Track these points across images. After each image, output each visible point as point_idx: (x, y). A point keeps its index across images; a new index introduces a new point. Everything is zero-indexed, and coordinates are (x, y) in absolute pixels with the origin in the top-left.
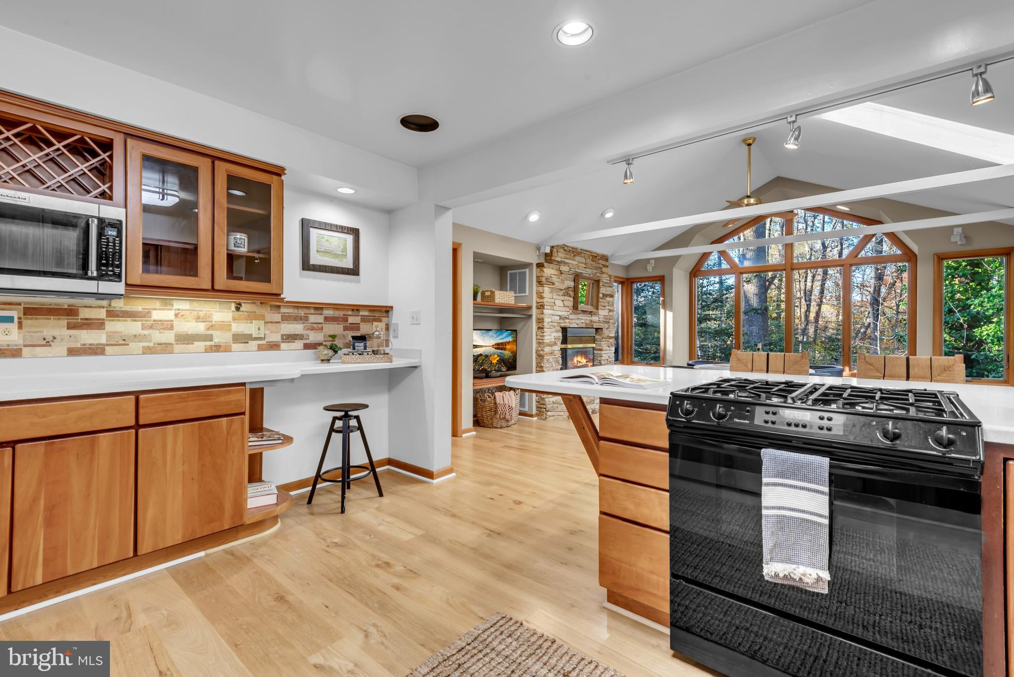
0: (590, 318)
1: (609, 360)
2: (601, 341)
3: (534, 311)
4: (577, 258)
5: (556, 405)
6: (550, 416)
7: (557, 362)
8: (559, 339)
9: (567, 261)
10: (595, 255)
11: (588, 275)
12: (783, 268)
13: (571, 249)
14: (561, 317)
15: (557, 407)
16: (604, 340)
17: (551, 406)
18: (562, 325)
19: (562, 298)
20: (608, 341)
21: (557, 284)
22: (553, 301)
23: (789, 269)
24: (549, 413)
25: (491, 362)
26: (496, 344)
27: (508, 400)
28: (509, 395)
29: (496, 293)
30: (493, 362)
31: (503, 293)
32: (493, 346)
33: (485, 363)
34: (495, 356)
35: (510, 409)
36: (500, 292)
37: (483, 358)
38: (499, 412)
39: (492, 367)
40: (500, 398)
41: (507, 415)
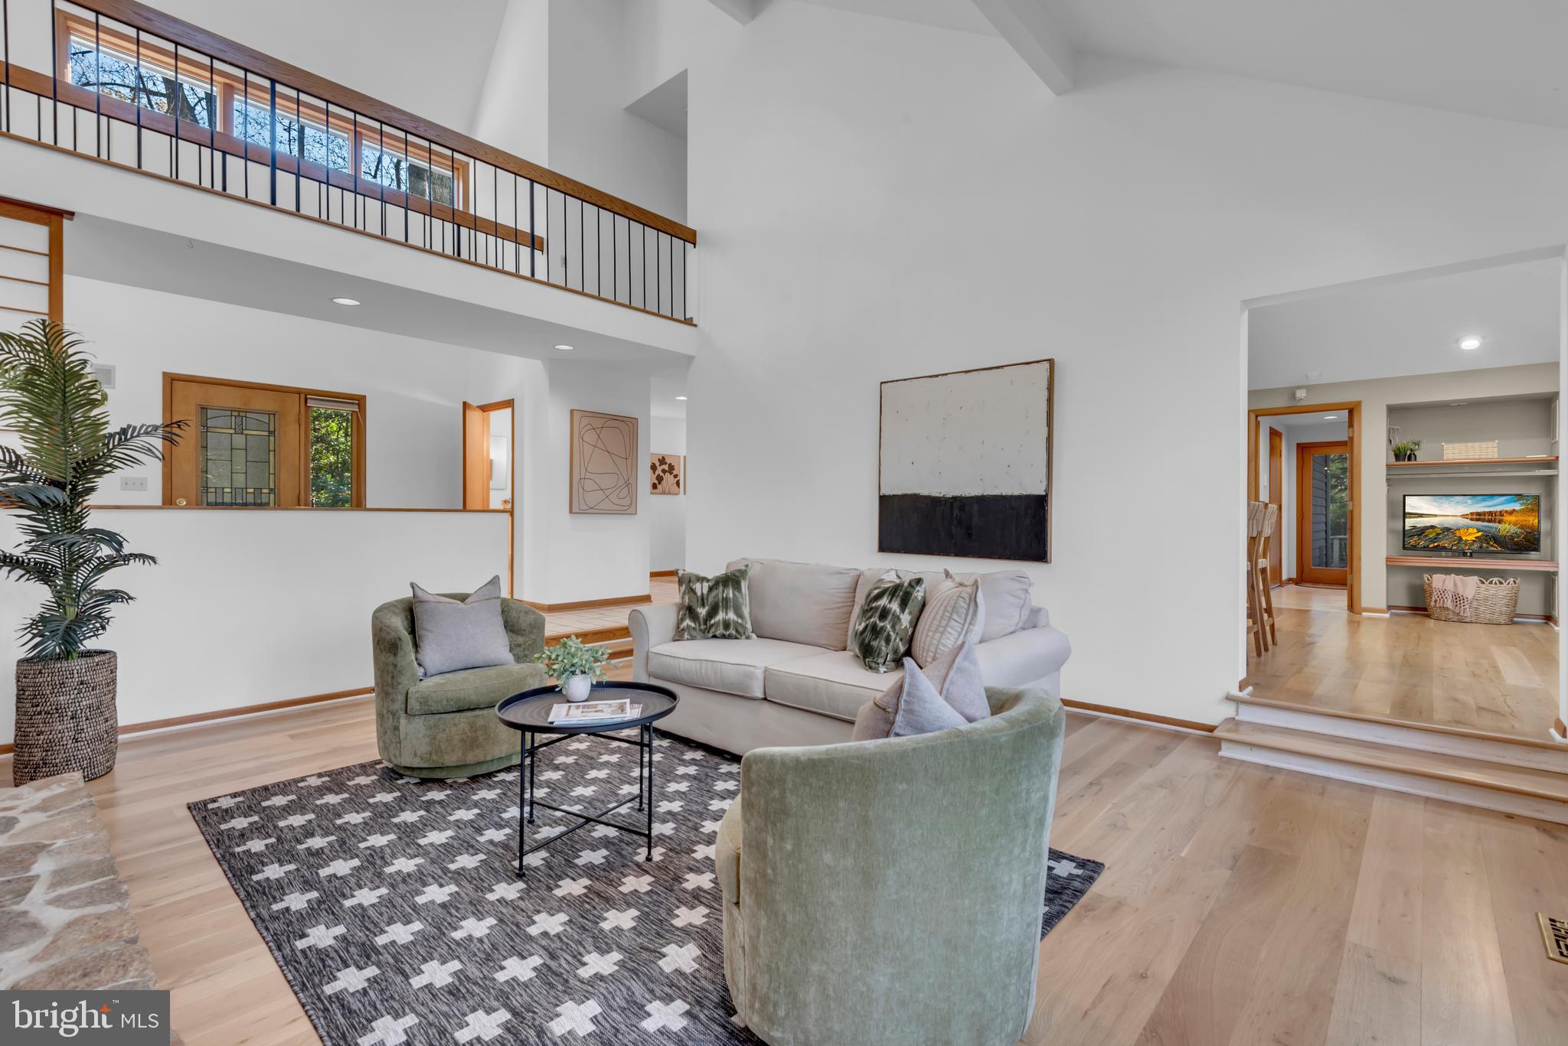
25: (1460, 539)
26: (1472, 514)
27: (1455, 585)
28: (1462, 580)
29: (1445, 447)
30: (1464, 538)
31: (1462, 446)
32: (1464, 516)
33: (1442, 539)
34: (1471, 530)
35: (1458, 599)
36: (1456, 445)
37: (1439, 531)
38: (1433, 599)
39: (1463, 546)
40: (1438, 581)
41: (1449, 604)
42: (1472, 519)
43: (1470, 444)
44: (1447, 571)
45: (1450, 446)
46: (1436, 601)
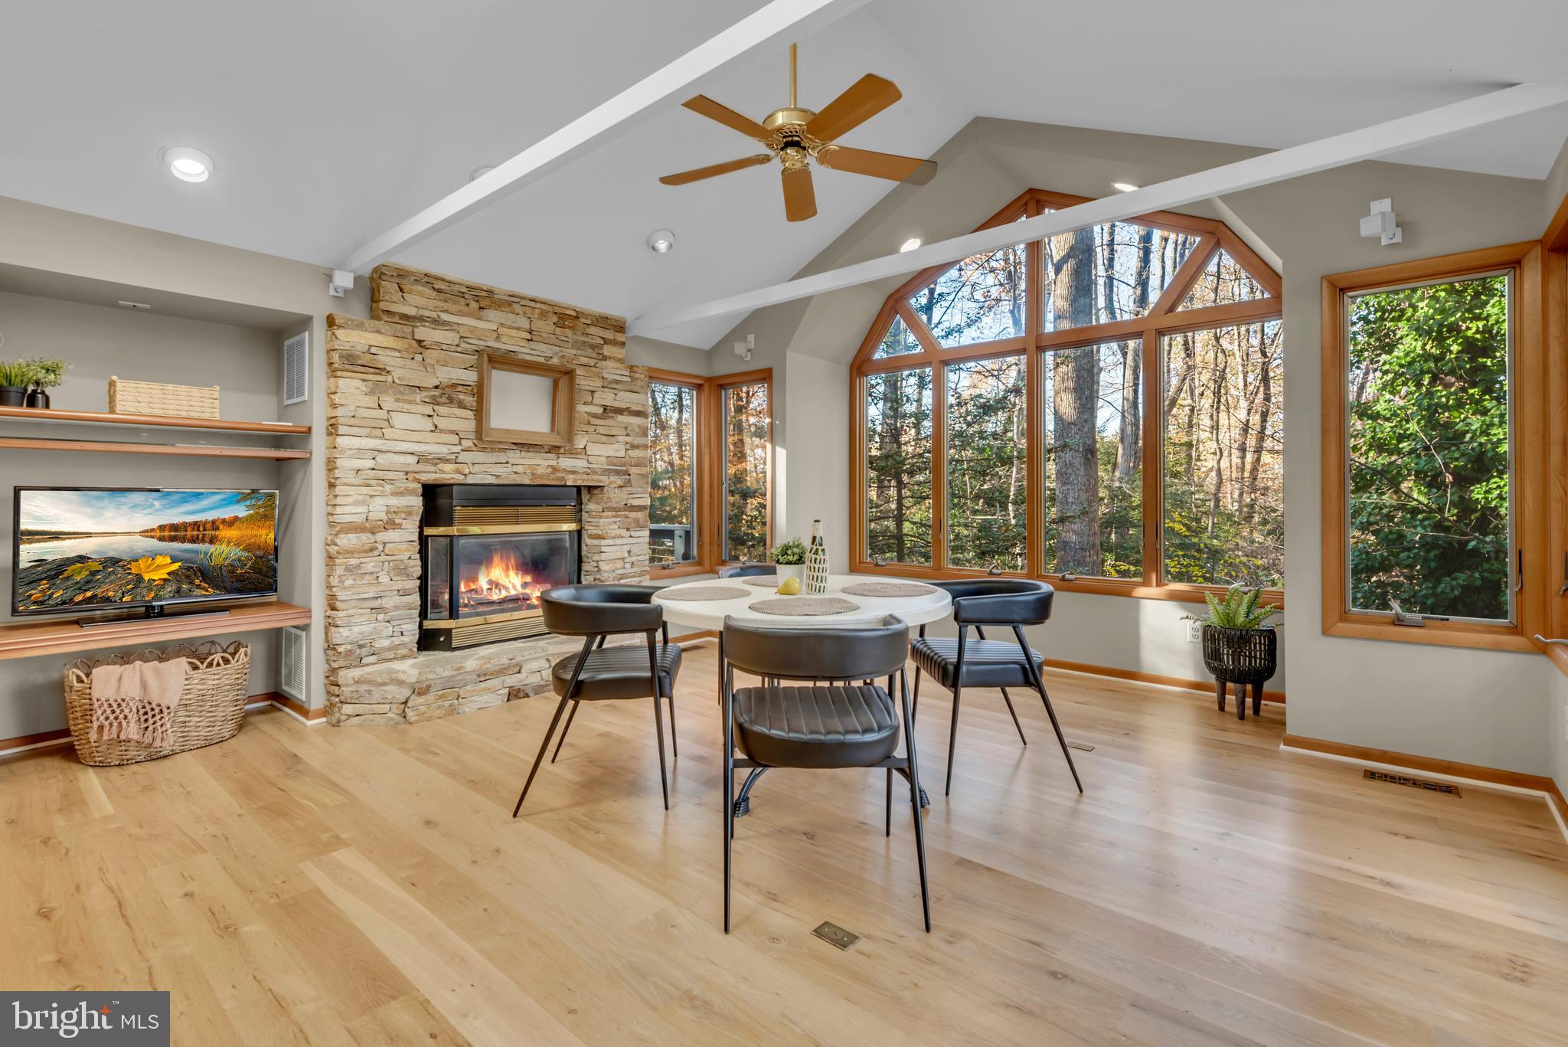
0: (554, 463)
1: (628, 560)
2: (601, 517)
3: (319, 443)
4: (491, 313)
5: (364, 688)
6: (349, 716)
7: (401, 571)
8: (410, 513)
9: (445, 317)
10: (573, 313)
11: (542, 360)
12: (1021, 346)
13: (464, 290)
14: (422, 459)
15: (369, 692)
16: (605, 514)
17: (352, 688)
18: (429, 478)
19: (428, 410)
20: (627, 517)
21: (397, 374)
22: (383, 414)
23: (1032, 348)
24: (348, 709)
25: (139, 578)
26: (162, 528)
27: (144, 685)
28: (157, 671)
29: (118, 384)
30: (146, 577)
31: (155, 388)
32: (147, 533)
33: (103, 582)
34: (160, 560)
35: (149, 712)
36: (143, 385)
37: (96, 566)
38: (96, 725)
39: (144, 592)
40: (106, 682)
41: (132, 731)
42: (161, 539)
43: (170, 387)
44: (124, 656)
45: (132, 384)
46: (101, 728)
